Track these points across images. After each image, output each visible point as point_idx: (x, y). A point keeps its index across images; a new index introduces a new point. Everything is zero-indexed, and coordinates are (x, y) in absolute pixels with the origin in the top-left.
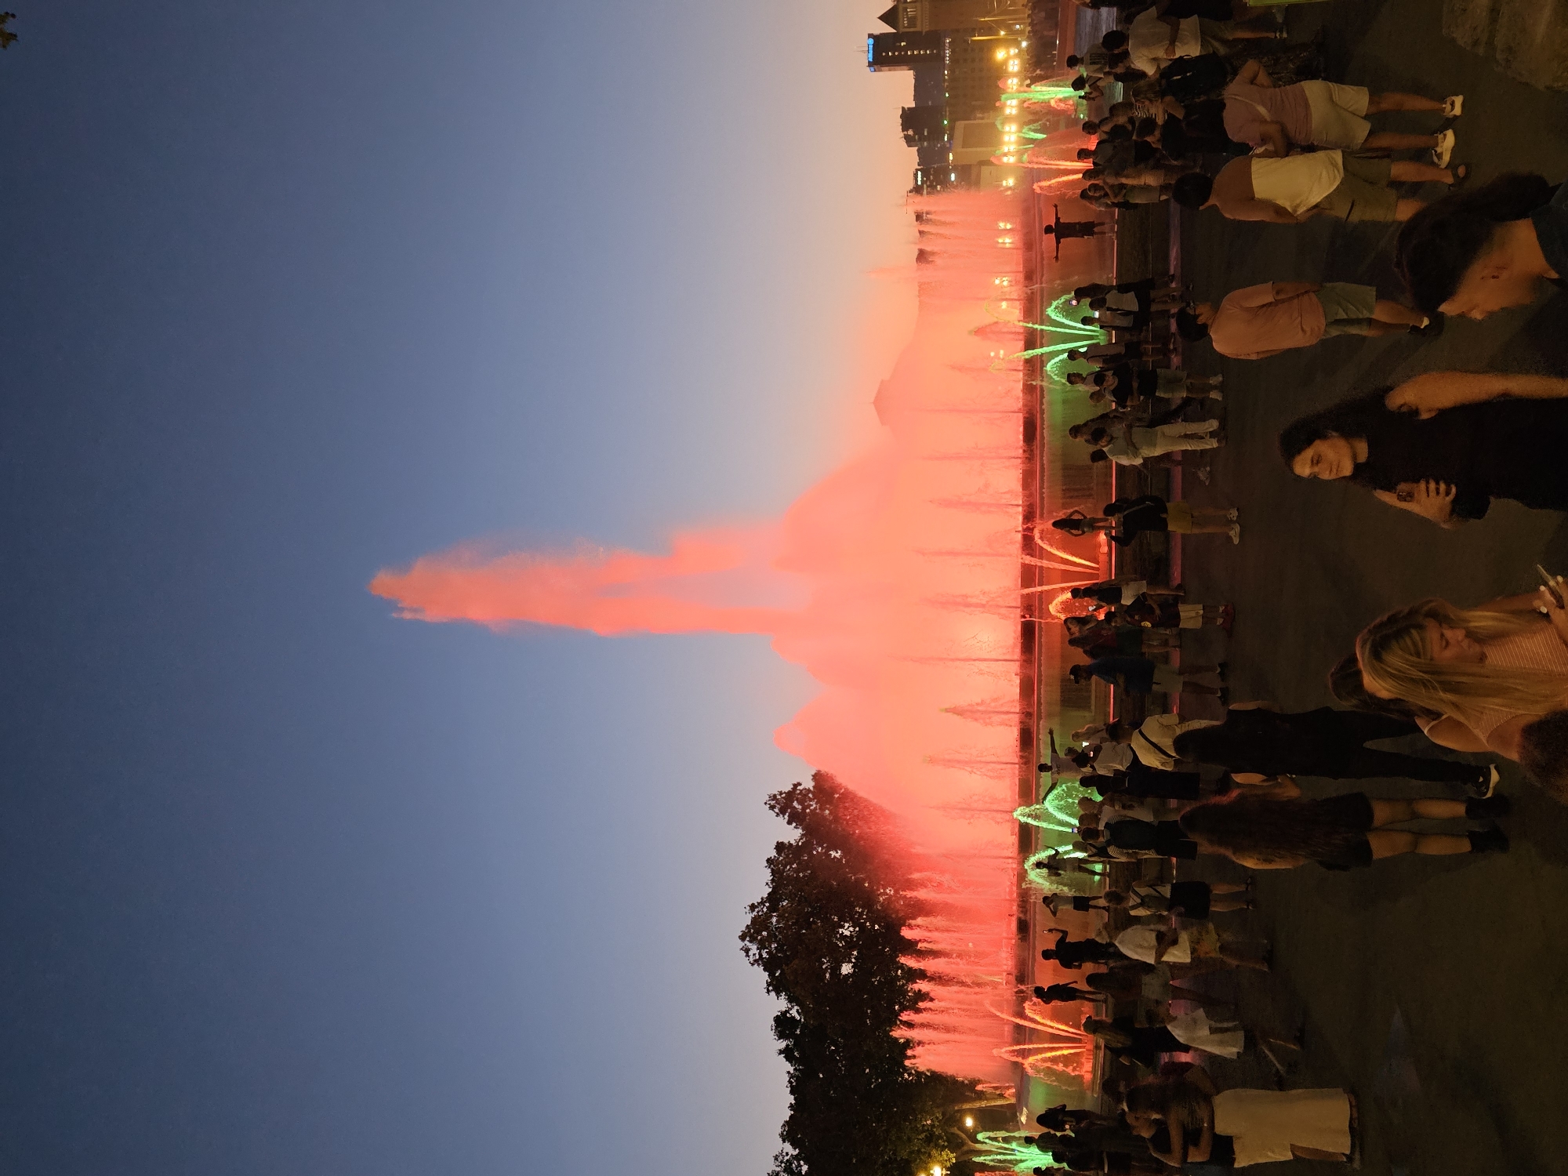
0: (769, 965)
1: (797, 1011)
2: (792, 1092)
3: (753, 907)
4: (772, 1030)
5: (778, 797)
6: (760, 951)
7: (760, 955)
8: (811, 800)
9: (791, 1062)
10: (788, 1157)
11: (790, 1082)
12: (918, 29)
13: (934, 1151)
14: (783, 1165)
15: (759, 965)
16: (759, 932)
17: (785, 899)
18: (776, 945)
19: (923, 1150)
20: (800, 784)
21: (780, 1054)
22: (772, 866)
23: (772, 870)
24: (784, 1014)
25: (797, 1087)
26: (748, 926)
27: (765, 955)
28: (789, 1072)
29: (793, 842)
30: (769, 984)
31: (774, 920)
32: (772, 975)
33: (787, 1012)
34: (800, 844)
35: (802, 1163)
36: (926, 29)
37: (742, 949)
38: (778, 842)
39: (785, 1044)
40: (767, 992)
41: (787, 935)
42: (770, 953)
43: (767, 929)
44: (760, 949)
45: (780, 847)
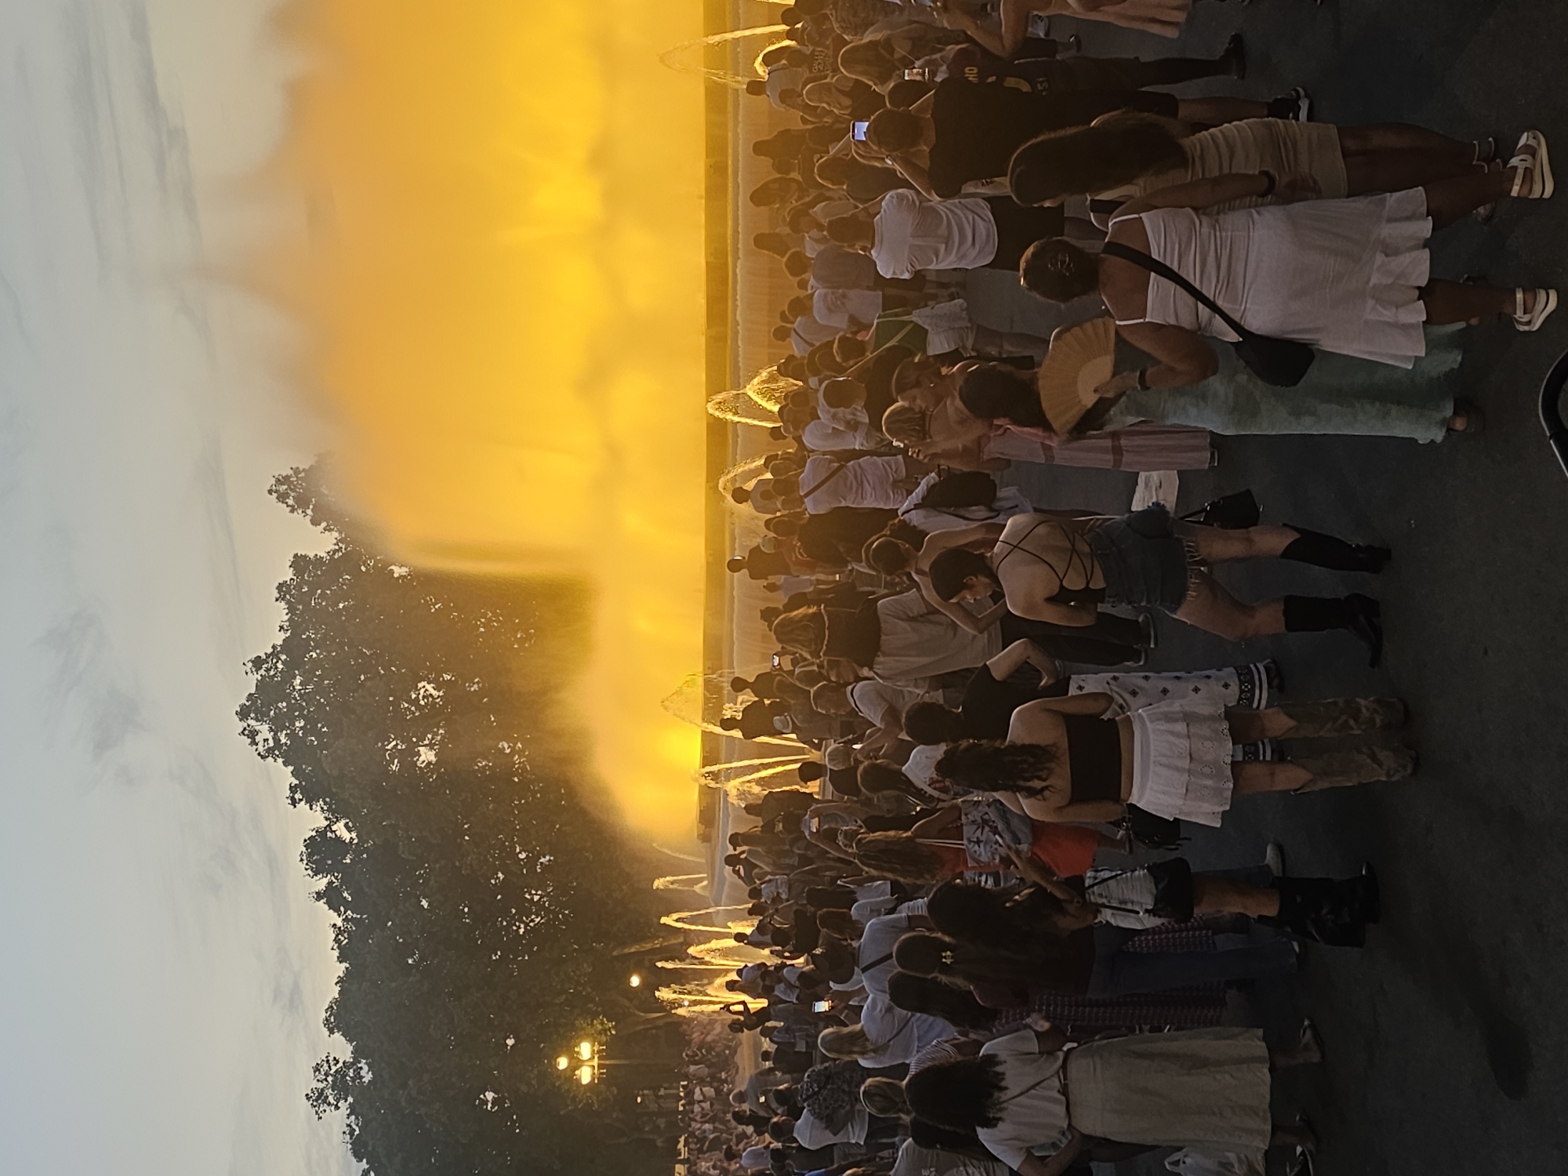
0: (291, 755)
1: (346, 825)
2: (341, 960)
3: (258, 663)
4: (302, 860)
6: (276, 734)
7: (276, 740)
9: (337, 911)
10: (340, 1064)
11: (336, 940)
15: (274, 756)
16: (272, 704)
17: (314, 649)
18: (302, 724)
21: (319, 896)
22: (288, 597)
23: (288, 602)
24: (321, 833)
25: (349, 947)
26: (250, 695)
27: (283, 740)
29: (322, 553)
30: (293, 789)
31: (298, 681)
32: (299, 772)
33: (327, 829)
34: (336, 557)
35: (363, 1070)
37: (242, 733)
38: (296, 556)
39: (325, 881)
40: (294, 803)
41: (320, 705)
42: (292, 736)
43: (287, 697)
44: (275, 731)
45: (301, 564)
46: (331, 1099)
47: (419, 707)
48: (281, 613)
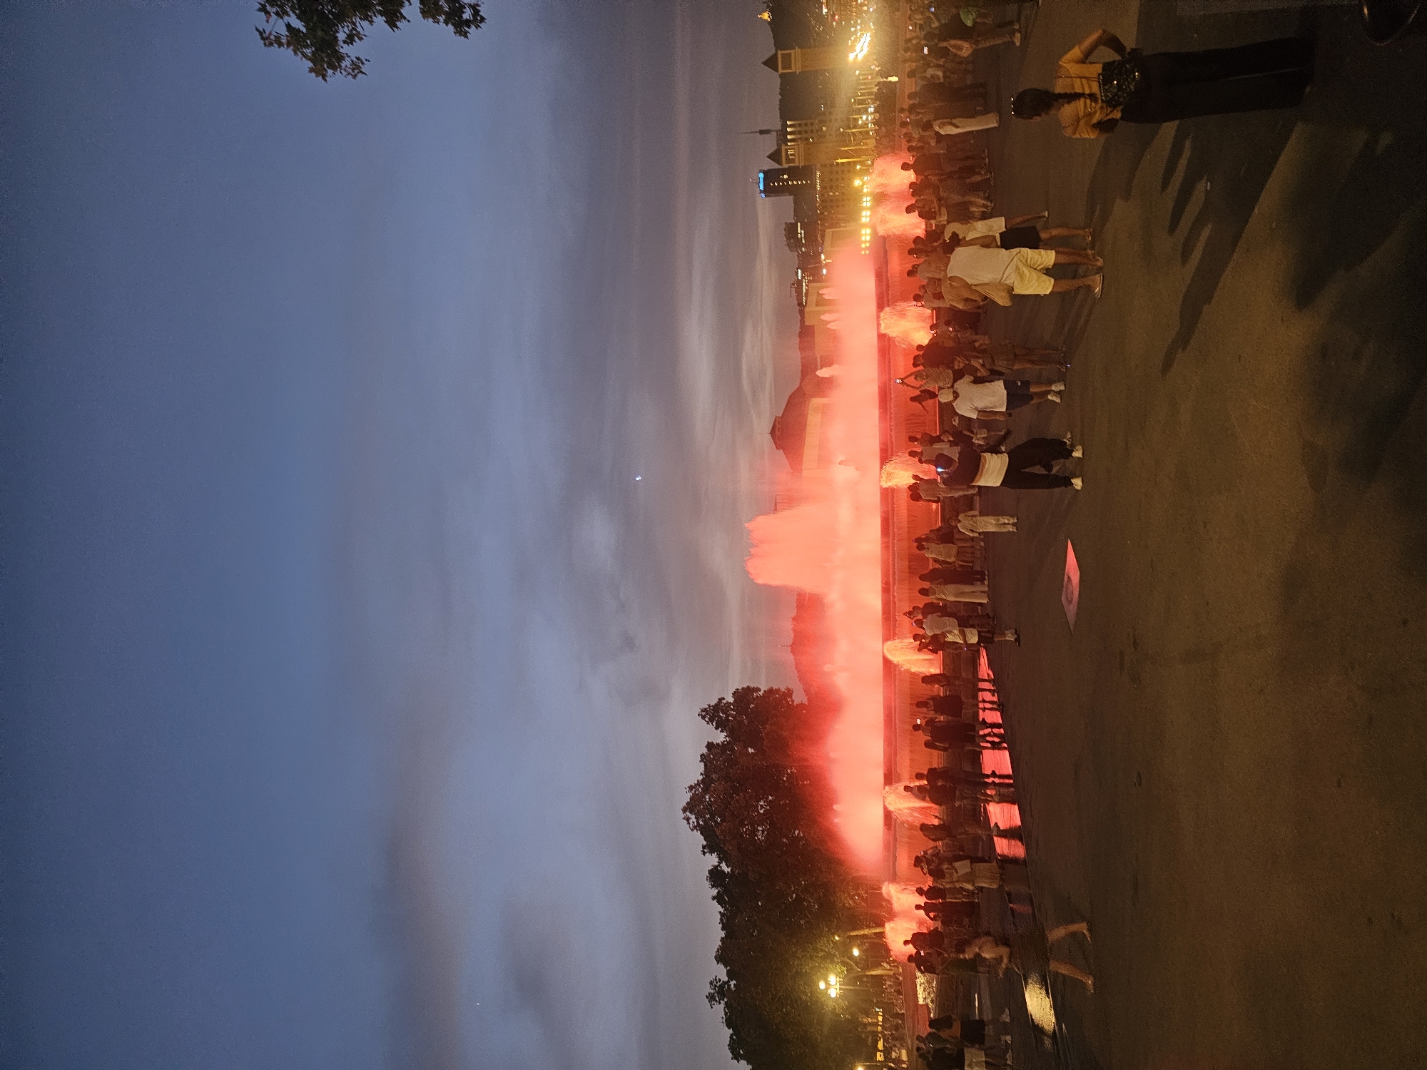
0: (705, 830)
1: (726, 865)
2: (722, 929)
3: (691, 788)
4: (707, 880)
5: (708, 709)
6: (698, 820)
7: (698, 823)
8: (732, 710)
9: (721, 905)
10: (722, 982)
11: (721, 920)
12: (797, 165)
13: (831, 966)
14: (717, 989)
15: (697, 830)
16: (696, 806)
17: (714, 782)
18: (710, 815)
19: (822, 965)
20: (724, 699)
21: (714, 898)
22: (704, 760)
23: (704, 763)
24: (716, 867)
25: (727, 923)
26: (688, 802)
27: (701, 823)
28: (720, 912)
29: (720, 742)
30: (704, 847)
31: (707, 797)
32: (706, 839)
33: (719, 865)
34: (725, 743)
36: (802, 164)
37: (684, 819)
39: (717, 891)
40: (704, 853)
41: (717, 808)
42: (705, 821)
43: (702, 802)
45: (710, 746)
46: (718, 999)
48: (701, 766)
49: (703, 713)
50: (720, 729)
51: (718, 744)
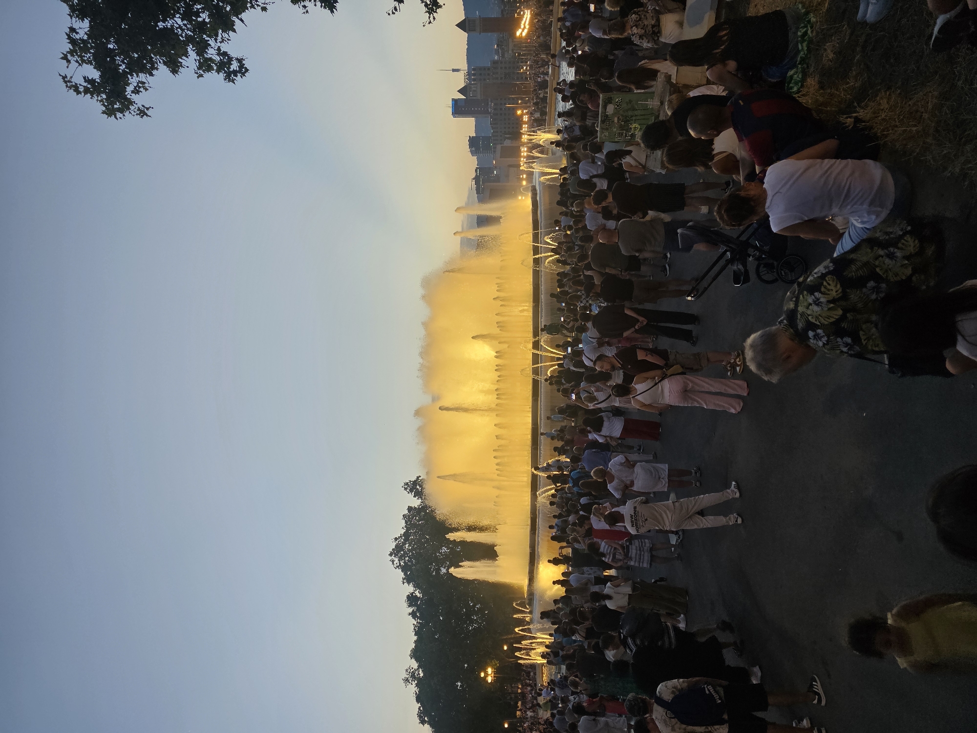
0: (404, 569)
1: (419, 592)
2: (415, 635)
3: (395, 539)
4: (406, 602)
5: (409, 483)
7: (400, 563)
9: (415, 620)
10: (413, 670)
11: (415, 629)
13: (488, 660)
14: (410, 674)
15: (399, 568)
16: (399, 552)
17: (412, 535)
18: (408, 558)
19: (483, 661)
20: (420, 477)
21: (409, 615)
22: (406, 519)
25: (418, 631)
26: (393, 549)
27: (402, 564)
29: (416, 506)
30: (404, 579)
31: (407, 545)
32: (405, 574)
33: (413, 593)
34: (420, 507)
35: (420, 672)
37: (390, 561)
38: (409, 507)
39: (412, 609)
40: (403, 583)
41: (413, 553)
42: (405, 562)
43: (403, 550)
44: (399, 560)
45: (410, 509)
46: (410, 681)
47: (442, 555)
48: (403, 523)
49: (406, 486)
50: (417, 497)
51: (415, 508)
